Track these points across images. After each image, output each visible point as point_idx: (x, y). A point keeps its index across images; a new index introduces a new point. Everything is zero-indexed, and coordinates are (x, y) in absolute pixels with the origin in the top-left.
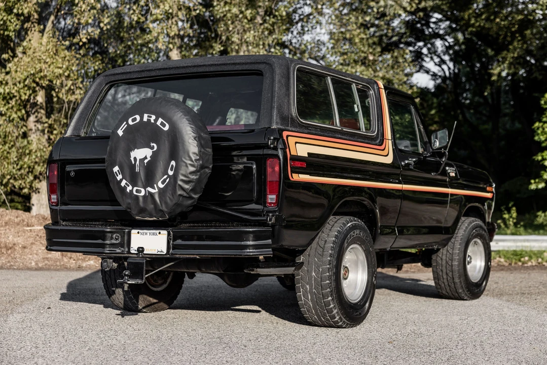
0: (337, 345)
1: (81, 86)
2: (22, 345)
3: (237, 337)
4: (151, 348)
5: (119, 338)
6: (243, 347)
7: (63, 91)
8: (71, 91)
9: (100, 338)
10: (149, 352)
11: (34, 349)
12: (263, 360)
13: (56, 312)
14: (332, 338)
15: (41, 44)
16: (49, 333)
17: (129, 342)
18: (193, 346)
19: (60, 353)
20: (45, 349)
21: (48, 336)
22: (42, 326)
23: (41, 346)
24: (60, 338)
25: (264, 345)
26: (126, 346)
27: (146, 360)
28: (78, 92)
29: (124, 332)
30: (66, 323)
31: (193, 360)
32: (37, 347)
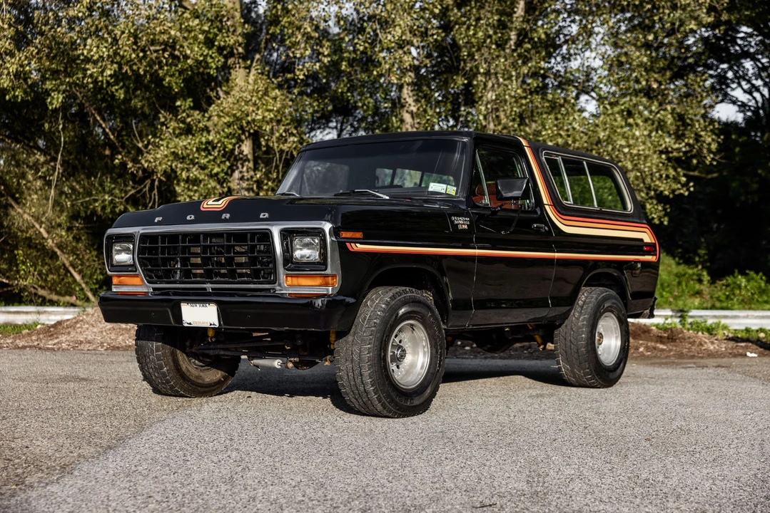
0: (581, 442)
1: (295, 132)
2: (215, 437)
3: (463, 432)
4: (360, 442)
5: (325, 431)
6: (468, 443)
7: (274, 139)
8: (283, 139)
9: (304, 430)
10: (358, 447)
11: (228, 442)
12: (489, 457)
13: (257, 401)
14: (577, 434)
15: (248, 83)
16: (246, 424)
17: (336, 435)
18: (410, 441)
19: (257, 446)
20: (241, 441)
21: (245, 428)
22: (240, 416)
23: (236, 438)
24: (259, 431)
25: (494, 440)
26: (333, 440)
27: (353, 455)
28: (292, 139)
29: (332, 424)
30: (267, 413)
31: (407, 456)
32: (231, 440)
